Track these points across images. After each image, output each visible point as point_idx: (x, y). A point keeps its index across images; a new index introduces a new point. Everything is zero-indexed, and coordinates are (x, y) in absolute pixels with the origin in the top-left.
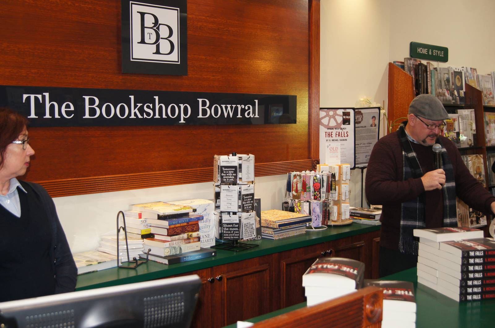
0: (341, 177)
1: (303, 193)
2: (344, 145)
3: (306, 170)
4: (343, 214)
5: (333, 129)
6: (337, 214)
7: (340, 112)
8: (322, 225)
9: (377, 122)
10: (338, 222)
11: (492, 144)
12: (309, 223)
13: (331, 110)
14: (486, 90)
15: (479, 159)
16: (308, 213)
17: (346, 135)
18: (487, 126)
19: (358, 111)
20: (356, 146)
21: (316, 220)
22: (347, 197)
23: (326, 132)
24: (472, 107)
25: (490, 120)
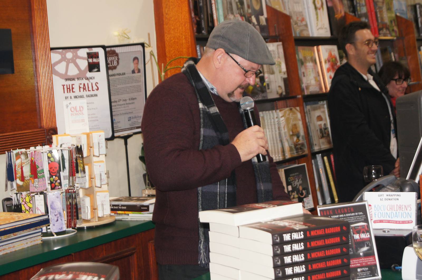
0: (92, 151)
1: (33, 181)
2: (93, 103)
3: (35, 146)
4: (100, 208)
5: (73, 79)
6: (91, 209)
7: (83, 53)
8: (67, 227)
9: (141, 66)
10: (93, 222)
11: (310, 92)
12: (47, 227)
13: (68, 50)
14: (296, 15)
15: (294, 113)
16: (43, 211)
17: (95, 88)
18: (302, 66)
19: (111, 50)
20: (113, 104)
21: (57, 220)
22: (105, 181)
23: (64, 86)
24: (278, 40)
25: (305, 58)
